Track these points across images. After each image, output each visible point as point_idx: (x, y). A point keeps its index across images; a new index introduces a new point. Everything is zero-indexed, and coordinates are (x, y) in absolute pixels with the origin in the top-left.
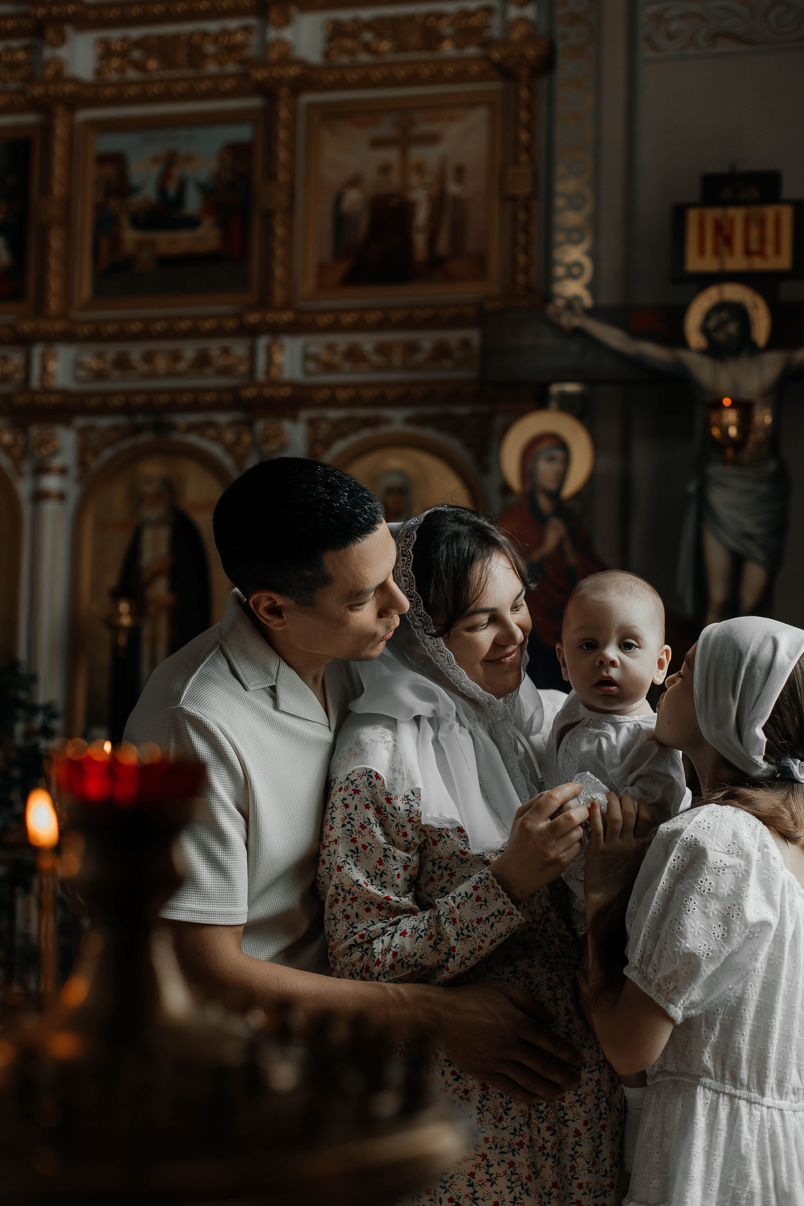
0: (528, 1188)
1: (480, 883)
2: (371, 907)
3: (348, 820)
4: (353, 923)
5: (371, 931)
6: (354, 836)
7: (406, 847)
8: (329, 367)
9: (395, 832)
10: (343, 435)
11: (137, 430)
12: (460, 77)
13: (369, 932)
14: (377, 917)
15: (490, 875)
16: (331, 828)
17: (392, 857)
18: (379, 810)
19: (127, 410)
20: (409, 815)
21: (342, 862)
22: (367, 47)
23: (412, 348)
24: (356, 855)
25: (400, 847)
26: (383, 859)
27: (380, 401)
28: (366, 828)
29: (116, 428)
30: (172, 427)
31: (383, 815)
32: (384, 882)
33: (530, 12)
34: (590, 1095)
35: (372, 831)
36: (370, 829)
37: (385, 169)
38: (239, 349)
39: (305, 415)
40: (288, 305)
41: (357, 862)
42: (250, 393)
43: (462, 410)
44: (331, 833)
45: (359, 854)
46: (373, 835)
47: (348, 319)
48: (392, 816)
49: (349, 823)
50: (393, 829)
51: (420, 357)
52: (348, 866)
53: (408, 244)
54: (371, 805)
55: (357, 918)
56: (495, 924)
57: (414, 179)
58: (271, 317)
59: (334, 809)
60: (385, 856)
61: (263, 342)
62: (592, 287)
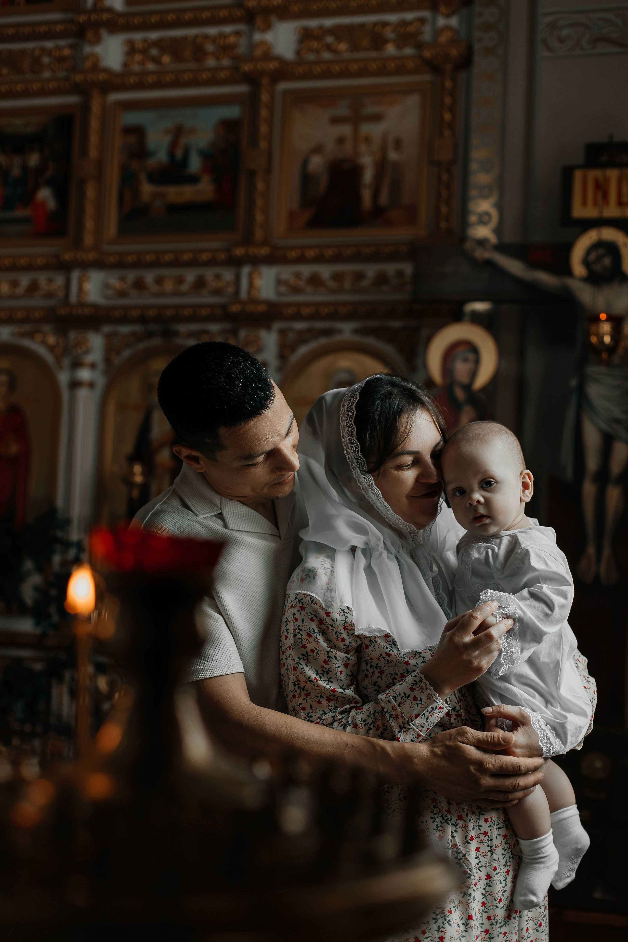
0: (449, 920)
1: (416, 686)
2: (322, 699)
3: (298, 631)
4: (308, 714)
5: (324, 720)
6: (304, 643)
7: (346, 650)
8: (296, 290)
9: (335, 639)
10: (305, 342)
11: (150, 335)
12: (400, 71)
13: (322, 721)
14: (327, 707)
15: (423, 678)
16: (287, 638)
17: (334, 658)
18: (321, 622)
19: (142, 320)
20: (345, 624)
21: (296, 664)
22: (329, 48)
23: (359, 276)
24: (306, 658)
25: (340, 650)
26: (327, 659)
27: (334, 316)
28: (312, 636)
29: (134, 334)
30: (176, 334)
31: (325, 626)
32: (330, 678)
33: (454, 21)
34: (499, 847)
35: (317, 638)
36: (315, 637)
37: (341, 140)
38: (228, 275)
39: (277, 325)
40: (265, 242)
41: (308, 663)
42: (235, 308)
43: (396, 324)
44: (287, 641)
45: (309, 657)
46: (318, 641)
47: (311, 253)
48: (332, 626)
49: (299, 633)
50: (334, 637)
51: (365, 283)
52: (301, 667)
53: (357, 197)
54: (315, 618)
55: (312, 709)
56: (430, 717)
57: (363, 148)
58: (253, 251)
59: (288, 623)
60: (329, 657)
61: (246, 270)
62: (498, 231)
